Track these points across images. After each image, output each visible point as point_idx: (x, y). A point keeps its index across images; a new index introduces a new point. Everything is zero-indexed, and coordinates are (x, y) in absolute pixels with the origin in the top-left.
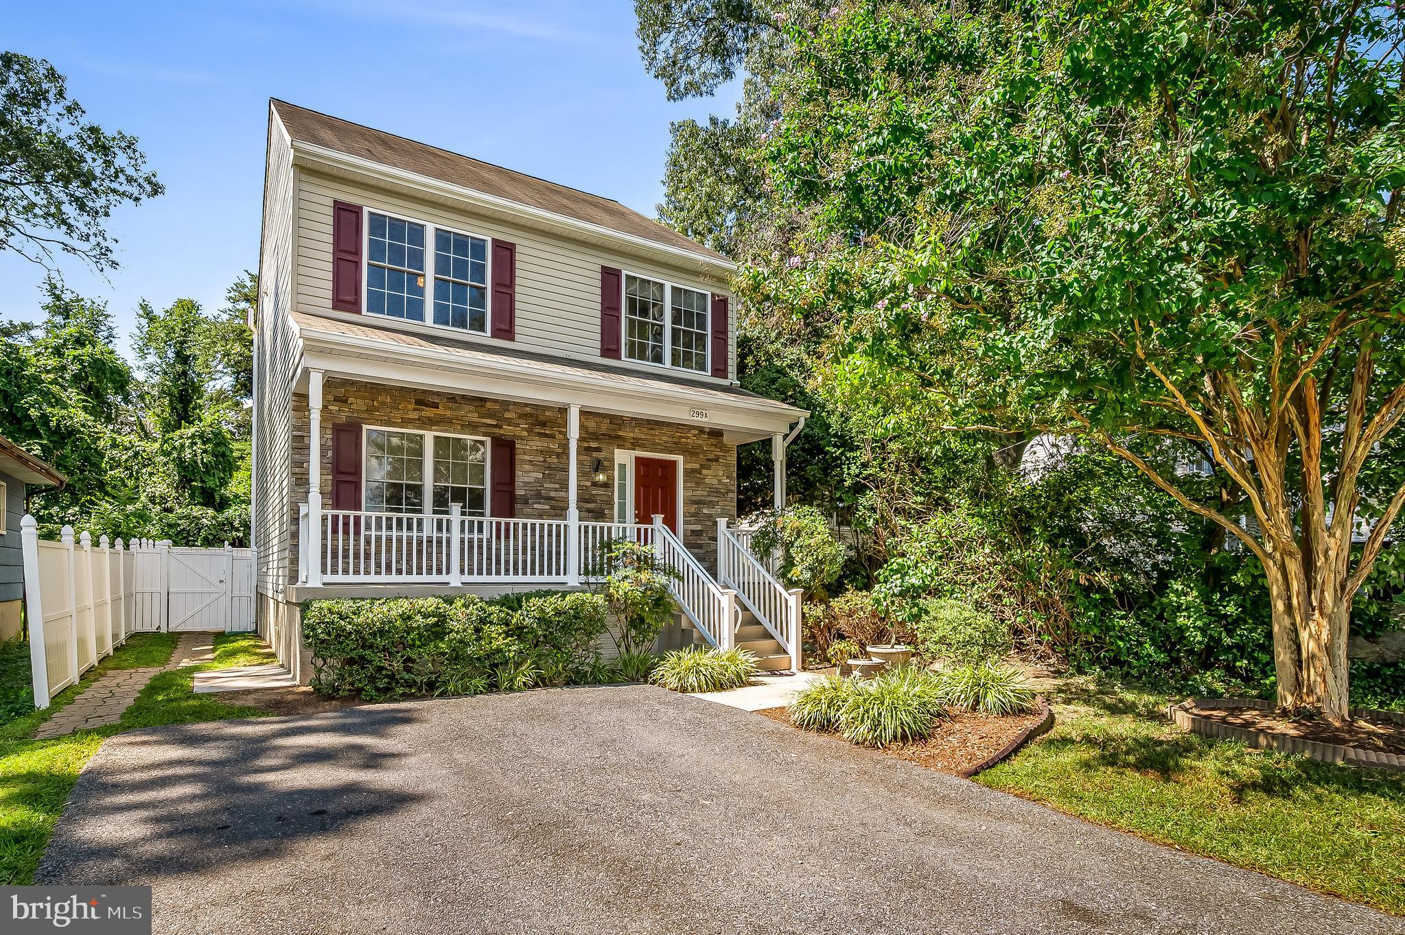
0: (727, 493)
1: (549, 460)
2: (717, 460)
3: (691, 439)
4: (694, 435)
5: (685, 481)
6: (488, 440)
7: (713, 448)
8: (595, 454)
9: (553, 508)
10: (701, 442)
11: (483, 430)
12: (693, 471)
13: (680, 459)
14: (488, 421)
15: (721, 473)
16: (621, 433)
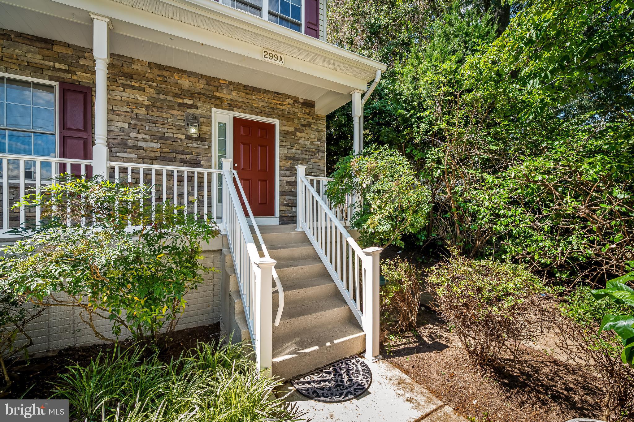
0: (318, 152)
1: (136, 111)
2: (310, 126)
3: (286, 105)
4: (289, 104)
5: (281, 141)
6: (57, 83)
7: (306, 116)
8: (189, 111)
9: (140, 157)
10: (295, 110)
11: (50, 73)
12: (288, 133)
13: (276, 122)
14: (57, 65)
15: (313, 136)
16: (218, 94)
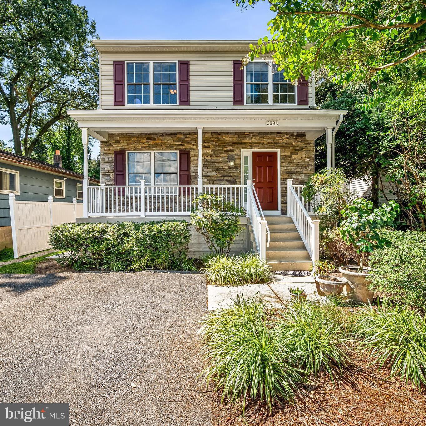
0: (308, 166)
1: (207, 158)
2: (301, 149)
3: (285, 140)
4: (287, 138)
5: (281, 162)
6: (178, 151)
7: (299, 143)
8: (230, 153)
9: (209, 180)
10: (291, 141)
11: (175, 147)
12: (286, 156)
13: (279, 151)
14: (178, 143)
15: (304, 156)
16: (244, 141)
